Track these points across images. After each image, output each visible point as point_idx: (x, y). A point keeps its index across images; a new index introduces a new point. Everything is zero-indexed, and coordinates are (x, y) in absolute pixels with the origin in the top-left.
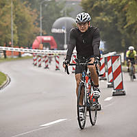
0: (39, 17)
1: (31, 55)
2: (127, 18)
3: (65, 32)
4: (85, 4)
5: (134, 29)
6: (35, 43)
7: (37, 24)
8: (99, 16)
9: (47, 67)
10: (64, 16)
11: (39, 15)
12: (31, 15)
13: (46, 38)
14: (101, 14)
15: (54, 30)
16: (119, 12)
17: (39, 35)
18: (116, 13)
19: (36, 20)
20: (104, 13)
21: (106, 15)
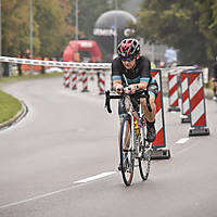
0: (73, 11)
1: (60, 70)
2: (214, 13)
3: (115, 34)
6: (67, 51)
7: (70, 21)
8: (169, 9)
9: (85, 90)
10: (114, 9)
11: (74, 7)
12: (62, 7)
13: (84, 44)
14: (173, 6)
15: (97, 32)
16: (201, 2)
17: (73, 39)
18: (196, 4)
19: (69, 15)
21: (182, 7)
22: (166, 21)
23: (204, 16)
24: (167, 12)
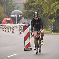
0: (5, 10)
1: (1, 26)
2: (43, 11)
3: (16, 16)
4: (25, 4)
5: (46, 16)
6: (3, 21)
7: (4, 13)
8: (31, 10)
9: (8, 32)
10: (16, 10)
12: (2, 9)
13: (8, 19)
14: (32, 9)
15: (11, 16)
16: (39, 8)
17: (5, 18)
18: (38, 8)
19: (4, 11)
20: (33, 9)
21: (34, 9)
22: (30, 13)
23: (41, 11)
24: (30, 11)
